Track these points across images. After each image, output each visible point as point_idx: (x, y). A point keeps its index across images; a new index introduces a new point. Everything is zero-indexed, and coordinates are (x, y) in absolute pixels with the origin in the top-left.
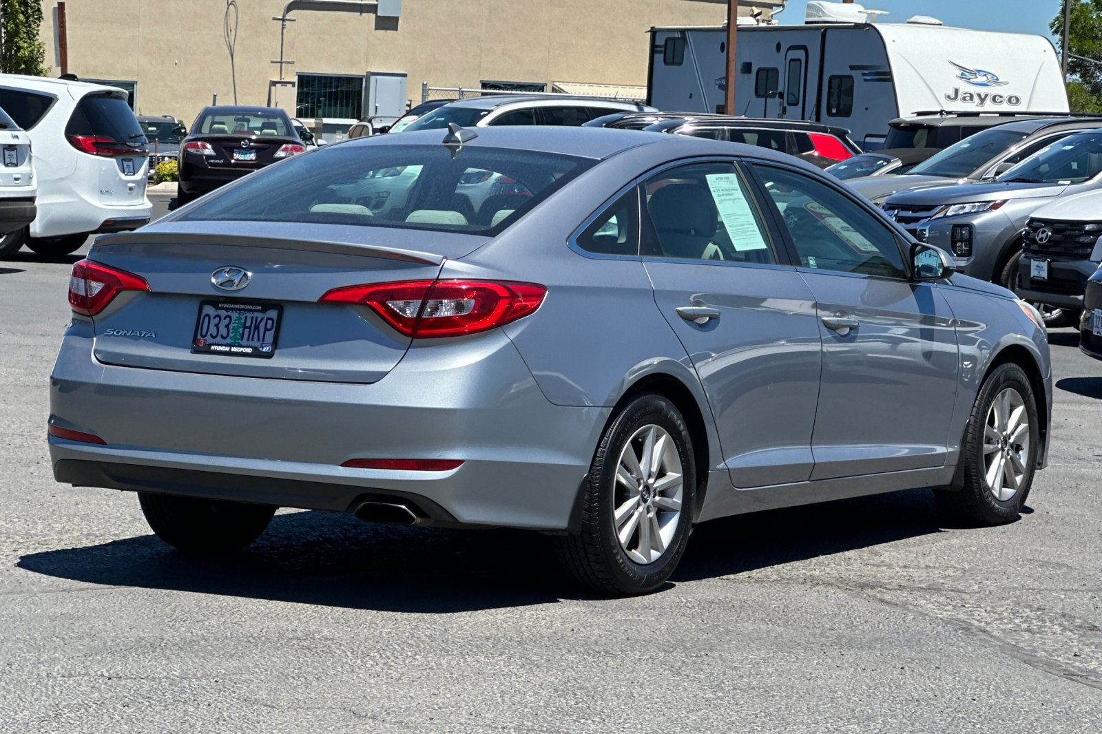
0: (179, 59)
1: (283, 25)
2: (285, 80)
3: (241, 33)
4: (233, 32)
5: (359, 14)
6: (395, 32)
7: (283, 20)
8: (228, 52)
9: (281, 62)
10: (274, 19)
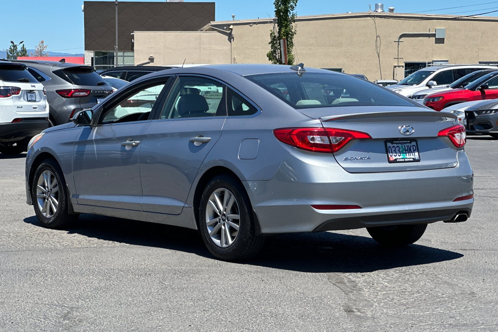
0: (359, 59)
1: (398, 44)
2: (400, 65)
3: (382, 48)
4: (379, 48)
5: (428, 38)
6: (443, 44)
7: (398, 42)
8: (377, 55)
9: (398, 58)
10: (395, 42)
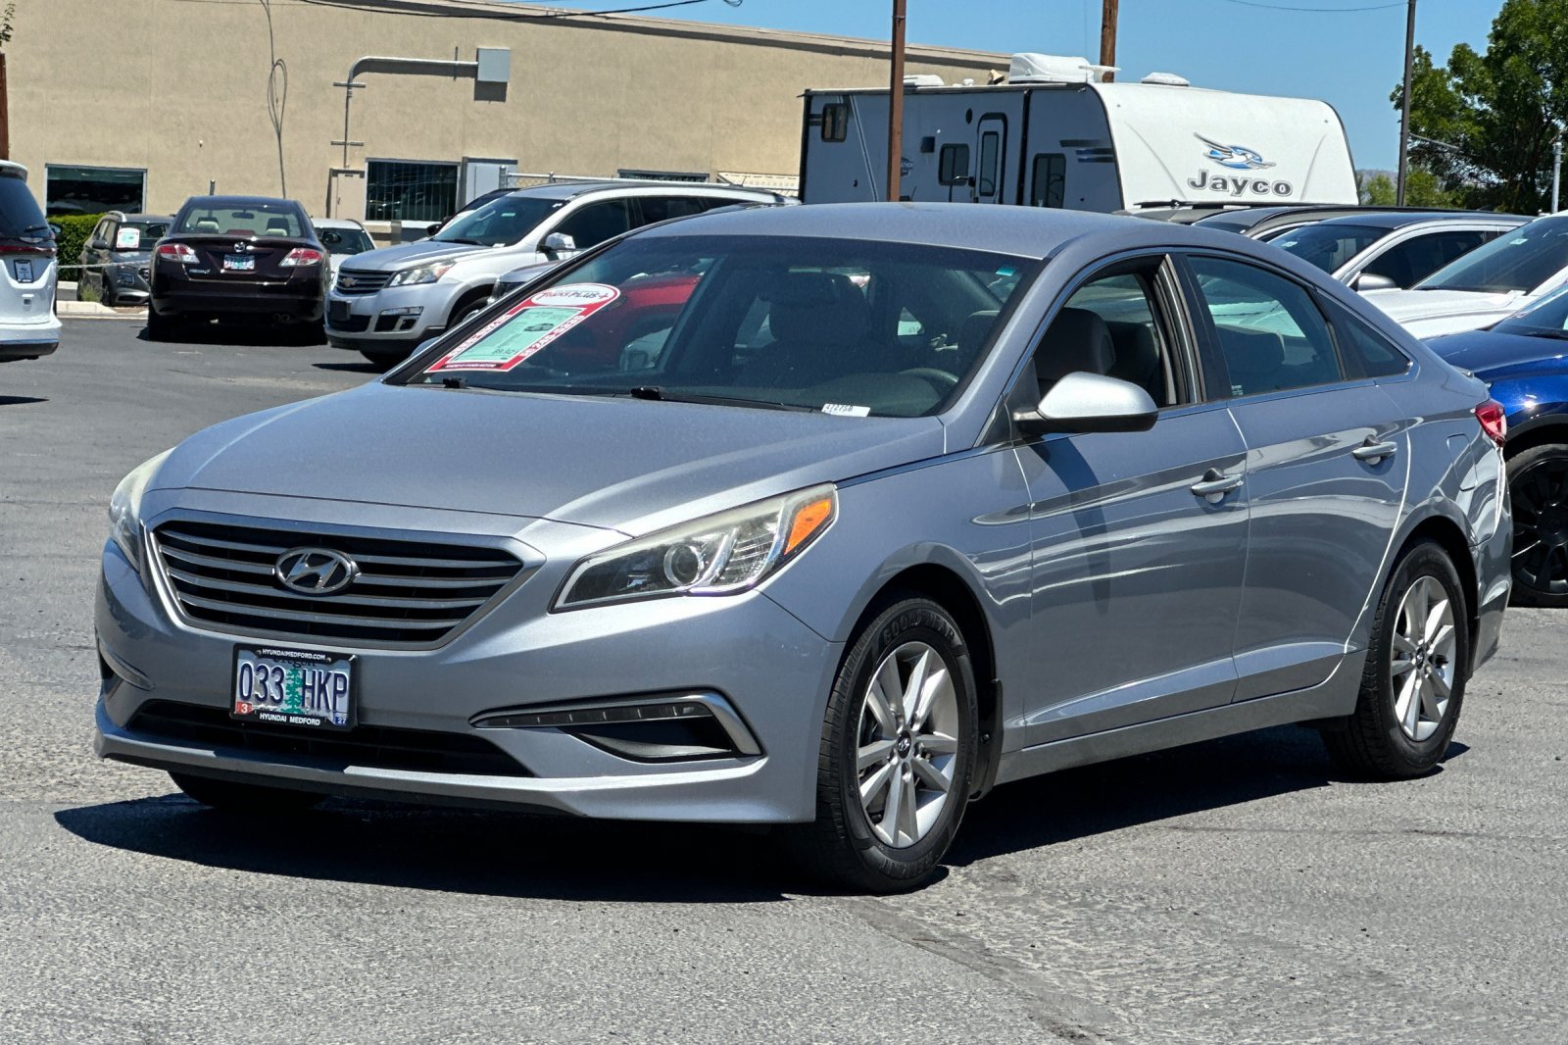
0: (205, 139)
1: (348, 93)
2: (351, 169)
3: (291, 105)
4: (280, 103)
5: (452, 78)
6: (502, 103)
7: (349, 86)
8: (274, 129)
9: (345, 144)
10: (336, 85)
